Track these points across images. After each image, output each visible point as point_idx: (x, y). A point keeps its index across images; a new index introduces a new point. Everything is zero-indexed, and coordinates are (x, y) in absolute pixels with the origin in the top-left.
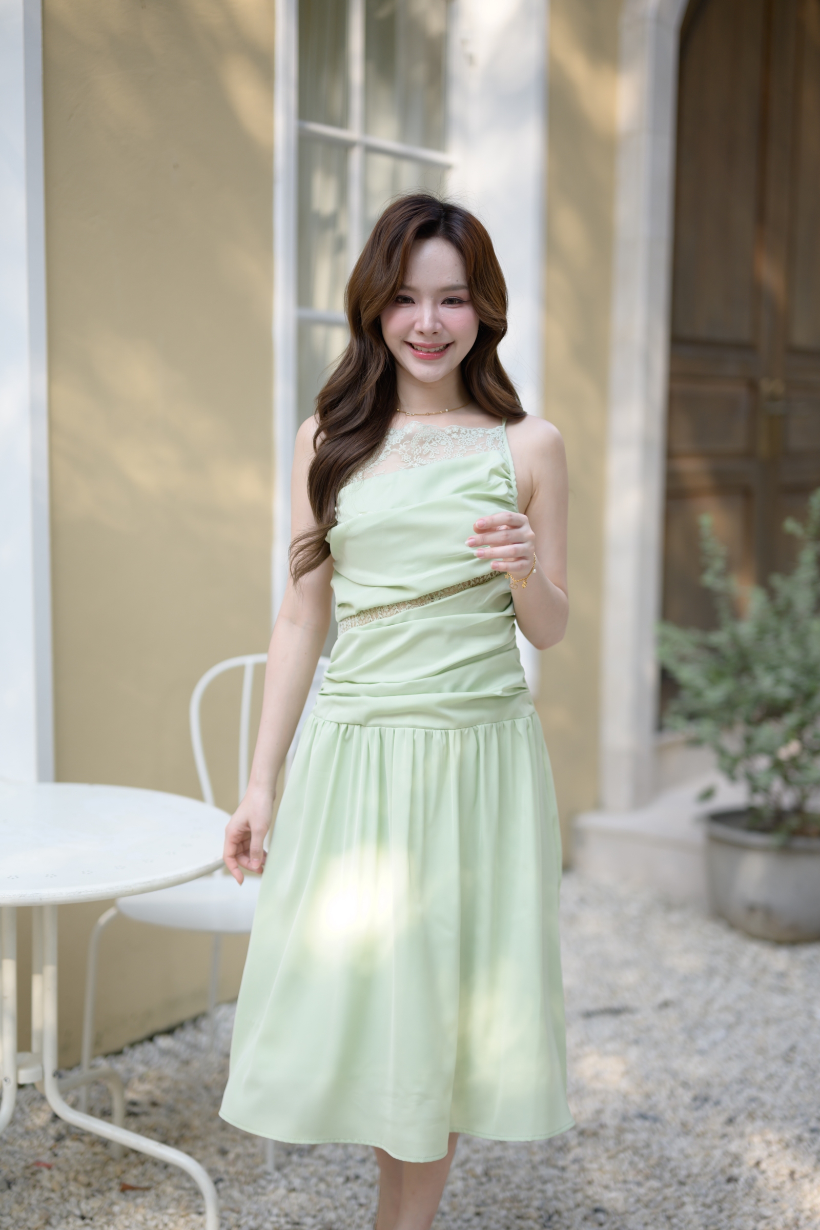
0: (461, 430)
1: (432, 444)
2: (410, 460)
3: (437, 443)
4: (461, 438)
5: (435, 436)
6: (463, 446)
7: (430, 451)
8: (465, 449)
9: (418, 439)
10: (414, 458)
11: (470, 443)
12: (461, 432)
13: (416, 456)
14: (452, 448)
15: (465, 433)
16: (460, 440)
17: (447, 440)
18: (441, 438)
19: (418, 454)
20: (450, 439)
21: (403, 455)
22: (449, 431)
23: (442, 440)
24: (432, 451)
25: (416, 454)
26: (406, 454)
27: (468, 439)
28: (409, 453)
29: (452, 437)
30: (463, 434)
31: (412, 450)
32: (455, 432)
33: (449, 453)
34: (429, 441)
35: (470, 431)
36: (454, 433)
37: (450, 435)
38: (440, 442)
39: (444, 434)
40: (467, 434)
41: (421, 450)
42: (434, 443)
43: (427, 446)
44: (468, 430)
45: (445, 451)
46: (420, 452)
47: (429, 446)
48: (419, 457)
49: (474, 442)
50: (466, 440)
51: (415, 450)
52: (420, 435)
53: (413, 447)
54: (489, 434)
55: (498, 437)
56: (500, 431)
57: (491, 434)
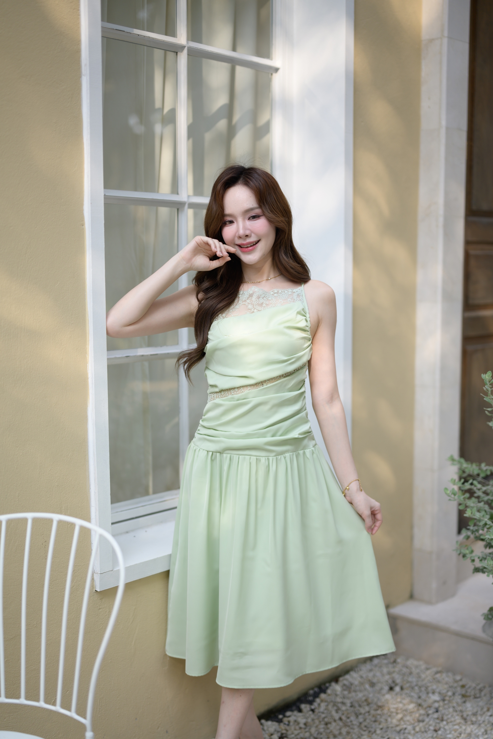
0: (279, 291)
2: (253, 308)
3: (266, 298)
4: (279, 296)
5: (265, 295)
6: (280, 300)
7: (263, 303)
8: (282, 302)
9: (257, 296)
11: (284, 298)
13: (255, 305)
14: (275, 302)
15: (281, 292)
16: (279, 297)
21: (249, 305)
22: (272, 292)
23: (269, 297)
25: (255, 304)
28: (251, 304)
29: (274, 295)
30: (280, 293)
31: (253, 302)
32: (276, 293)
33: (273, 304)
34: (262, 297)
35: (284, 291)
39: (270, 294)
41: (258, 301)
42: (265, 298)
44: (283, 291)
45: (271, 303)
46: (258, 303)
47: (262, 299)
48: (257, 305)
49: (286, 297)
50: (282, 296)
51: (255, 302)
52: (257, 294)
53: (254, 300)
54: (294, 292)
55: (300, 294)
56: (300, 290)
57: (295, 291)
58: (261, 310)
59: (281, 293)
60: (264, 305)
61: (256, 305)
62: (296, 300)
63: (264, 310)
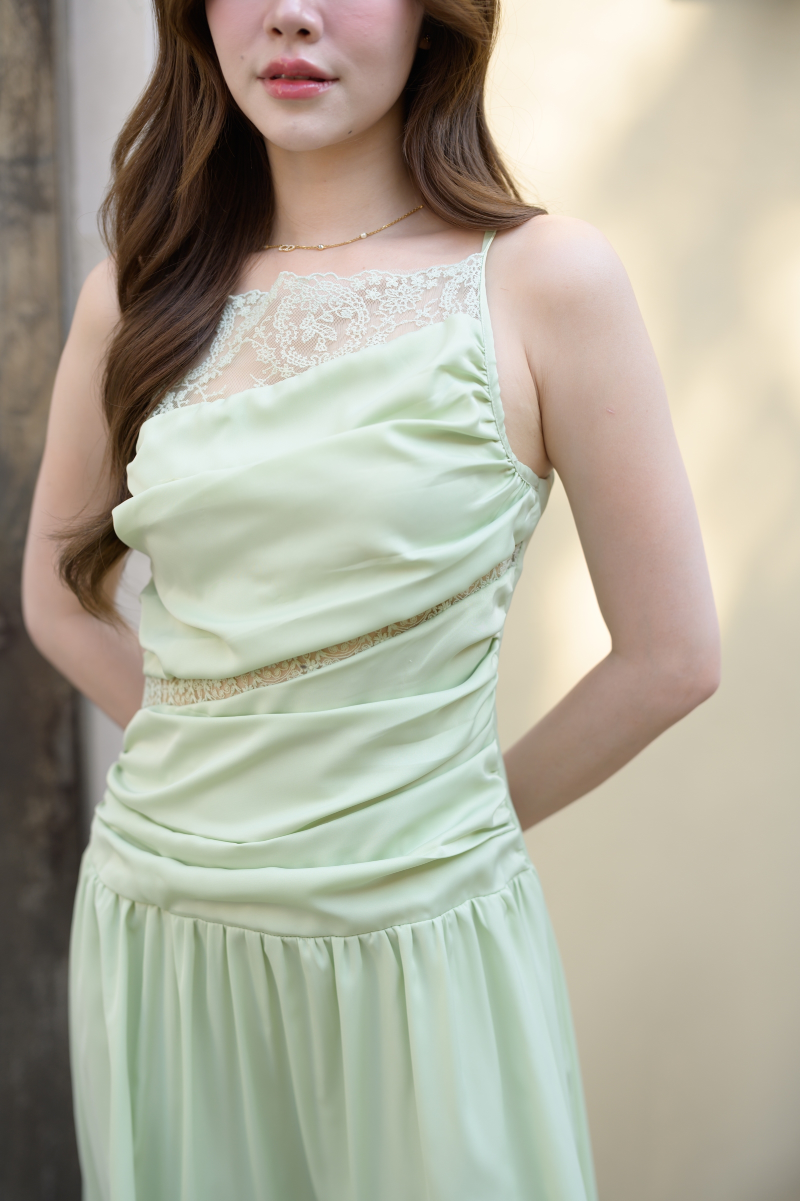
0: (387, 279)
1: (321, 317)
2: (274, 357)
3: (333, 313)
4: (385, 298)
5: (328, 298)
6: (389, 315)
7: (317, 335)
8: (393, 322)
9: (291, 309)
10: (283, 352)
11: (406, 305)
12: (388, 285)
13: (285, 347)
14: (365, 325)
15: (396, 285)
16: (384, 302)
17: (355, 305)
18: (342, 300)
19: (289, 343)
20: (362, 302)
21: (260, 348)
22: (359, 284)
23: (345, 305)
24: (322, 335)
25: (285, 343)
26: (265, 345)
27: (401, 298)
28: (271, 342)
29: (367, 297)
30: (392, 286)
32: (374, 286)
33: (357, 336)
34: (315, 310)
35: (409, 279)
36: (370, 288)
37: (362, 293)
38: (339, 311)
39: (350, 292)
40: (401, 287)
41: (296, 333)
42: (326, 313)
43: (311, 324)
44: (404, 278)
45: (348, 333)
46: (295, 338)
47: (314, 321)
48: (292, 348)
49: (413, 302)
50: (396, 301)
51: (284, 335)
52: (294, 300)
53: (279, 328)
54: (450, 278)
55: (469, 281)
56: (474, 265)
57: (454, 275)
58: (306, 369)
59: (396, 288)
60: (321, 347)
61: (288, 349)
62: (451, 312)
63: (317, 365)
